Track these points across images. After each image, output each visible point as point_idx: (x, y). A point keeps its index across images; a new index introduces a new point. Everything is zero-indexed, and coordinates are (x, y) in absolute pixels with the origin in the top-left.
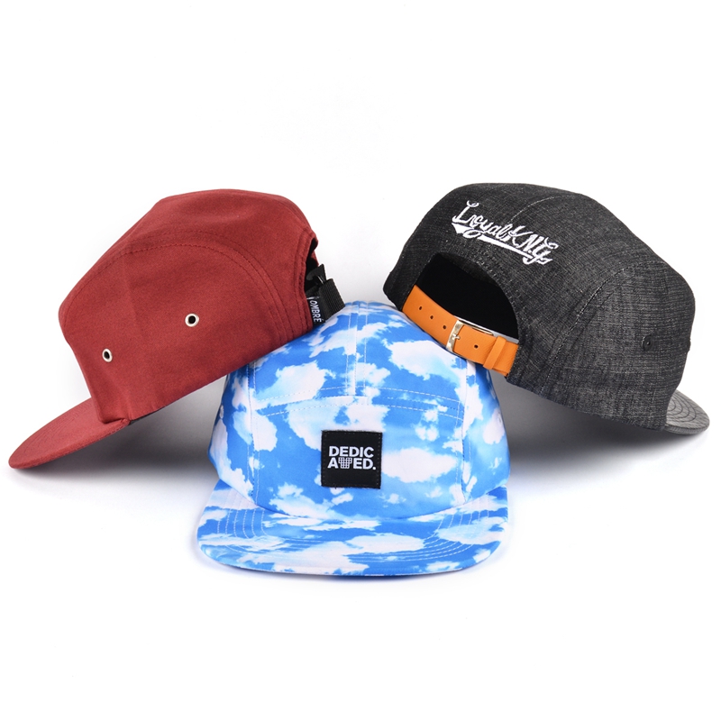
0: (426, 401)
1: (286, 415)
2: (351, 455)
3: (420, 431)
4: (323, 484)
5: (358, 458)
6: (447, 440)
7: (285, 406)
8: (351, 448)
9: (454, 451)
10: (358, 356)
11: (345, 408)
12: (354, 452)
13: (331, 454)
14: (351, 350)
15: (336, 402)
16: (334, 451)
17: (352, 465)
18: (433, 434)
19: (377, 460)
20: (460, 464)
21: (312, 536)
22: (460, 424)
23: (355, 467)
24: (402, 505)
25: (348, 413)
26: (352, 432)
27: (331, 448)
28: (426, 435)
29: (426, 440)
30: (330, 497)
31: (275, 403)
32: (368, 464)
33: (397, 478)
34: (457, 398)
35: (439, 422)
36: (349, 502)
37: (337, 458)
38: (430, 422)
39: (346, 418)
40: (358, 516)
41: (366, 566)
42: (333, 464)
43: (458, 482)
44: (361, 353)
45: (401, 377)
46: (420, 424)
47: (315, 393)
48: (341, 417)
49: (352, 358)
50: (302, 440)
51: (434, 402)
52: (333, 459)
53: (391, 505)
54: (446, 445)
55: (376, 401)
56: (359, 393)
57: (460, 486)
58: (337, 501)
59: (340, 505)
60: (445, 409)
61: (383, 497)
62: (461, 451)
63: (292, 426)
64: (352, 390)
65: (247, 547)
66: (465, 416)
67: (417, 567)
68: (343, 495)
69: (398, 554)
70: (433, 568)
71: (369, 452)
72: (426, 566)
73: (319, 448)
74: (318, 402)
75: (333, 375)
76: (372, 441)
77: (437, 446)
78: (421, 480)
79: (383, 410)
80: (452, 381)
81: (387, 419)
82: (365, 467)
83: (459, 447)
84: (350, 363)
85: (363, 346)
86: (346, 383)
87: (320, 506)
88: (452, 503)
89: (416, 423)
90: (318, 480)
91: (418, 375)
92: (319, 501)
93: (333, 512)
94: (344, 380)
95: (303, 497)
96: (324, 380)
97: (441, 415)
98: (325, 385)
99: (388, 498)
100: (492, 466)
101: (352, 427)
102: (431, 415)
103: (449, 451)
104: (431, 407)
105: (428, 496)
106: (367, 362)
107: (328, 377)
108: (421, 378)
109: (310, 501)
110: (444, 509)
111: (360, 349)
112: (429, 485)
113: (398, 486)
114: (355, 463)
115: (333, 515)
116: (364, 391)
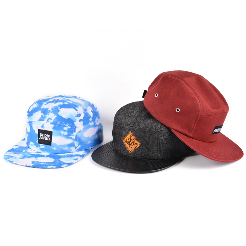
0: (65, 125)
1: (32, 124)
2: (45, 136)
3: (62, 132)
4: (38, 143)
5: (46, 137)
6: (71, 135)
7: (32, 122)
8: (45, 134)
9: (72, 138)
10: (51, 111)
11: (44, 124)
12: (46, 135)
13: (40, 135)
14: (50, 109)
15: (42, 122)
16: (41, 135)
17: (45, 139)
18: (66, 133)
19: (51, 138)
20: (74, 142)
21: (30, 155)
22: (75, 131)
23: (46, 139)
24: (56, 150)
25: (44, 125)
26: (45, 131)
27: (40, 134)
28: (64, 133)
29: (63, 135)
30: (40, 146)
31: (31, 121)
32: (49, 139)
33: (55, 143)
34: (74, 125)
35: (68, 130)
36: (44, 148)
37: (42, 136)
38: (65, 130)
39: (44, 127)
40: (45, 152)
41: (33, 165)
42: (40, 138)
43: (73, 146)
44: (52, 110)
45: (59, 118)
46: (62, 130)
47: (38, 119)
48: (43, 126)
49: (50, 111)
50: (34, 131)
51: (67, 125)
52: (41, 137)
53: (53, 150)
54: (70, 137)
55: (51, 123)
56: (48, 121)
57: (74, 148)
58: (41, 147)
59: (42, 148)
60: (70, 127)
61: (52, 148)
62: (75, 138)
63: (33, 127)
64: (46, 120)
65: (13, 156)
66: (76, 130)
67: (45, 166)
68: (42, 146)
69: (45, 163)
70: (49, 167)
71: (49, 136)
72: (47, 166)
73: (38, 133)
74: (38, 122)
75: (43, 115)
76: (50, 133)
77: (67, 137)
78: (62, 145)
79: (53, 126)
80: (74, 120)
81: (54, 128)
82: (48, 140)
83: (74, 137)
84: (49, 112)
85: (53, 108)
86: (45, 118)
87: (37, 148)
88: (71, 151)
89: (61, 130)
90: (37, 141)
91: (64, 118)
92: (37, 147)
93: (40, 150)
94: (45, 117)
95: (34, 145)
96: (41, 116)
97: (68, 129)
98: (41, 118)
99: (53, 148)
100: (87, 143)
101: (45, 129)
102: (65, 128)
103: (71, 138)
104: (66, 126)
105: (64, 149)
106: (53, 113)
107: (42, 116)
108: (65, 118)
109: (35, 146)
110: (69, 153)
111: (52, 109)
112: (64, 146)
113: (56, 145)
114: (46, 138)
115: (40, 151)
116: (49, 121)
